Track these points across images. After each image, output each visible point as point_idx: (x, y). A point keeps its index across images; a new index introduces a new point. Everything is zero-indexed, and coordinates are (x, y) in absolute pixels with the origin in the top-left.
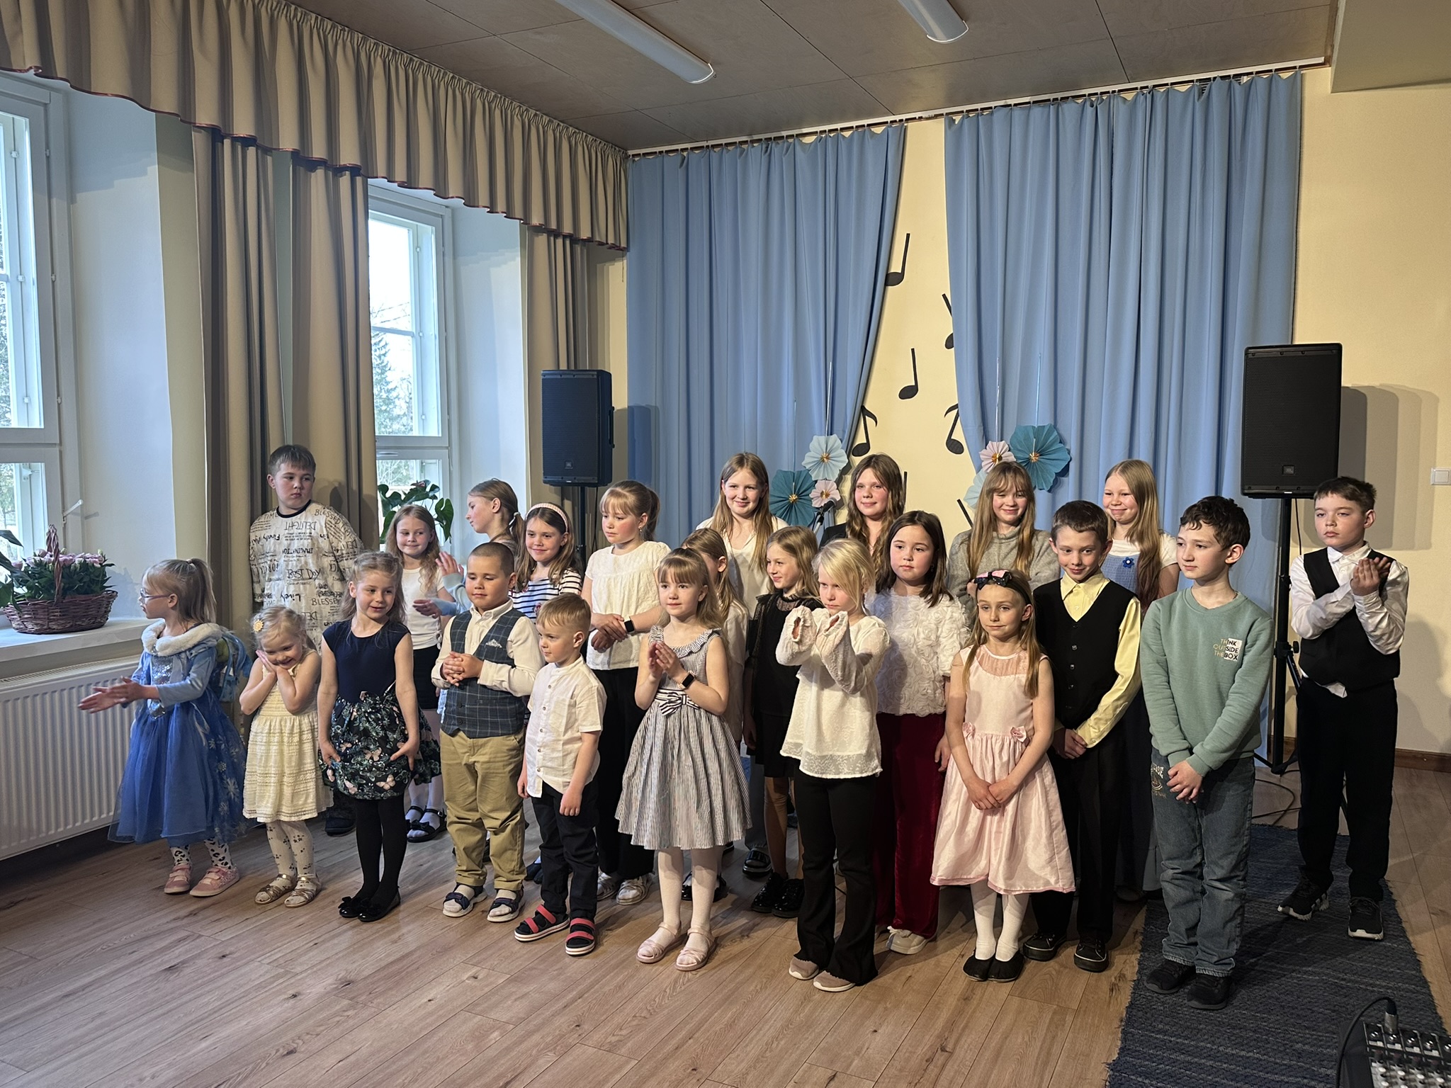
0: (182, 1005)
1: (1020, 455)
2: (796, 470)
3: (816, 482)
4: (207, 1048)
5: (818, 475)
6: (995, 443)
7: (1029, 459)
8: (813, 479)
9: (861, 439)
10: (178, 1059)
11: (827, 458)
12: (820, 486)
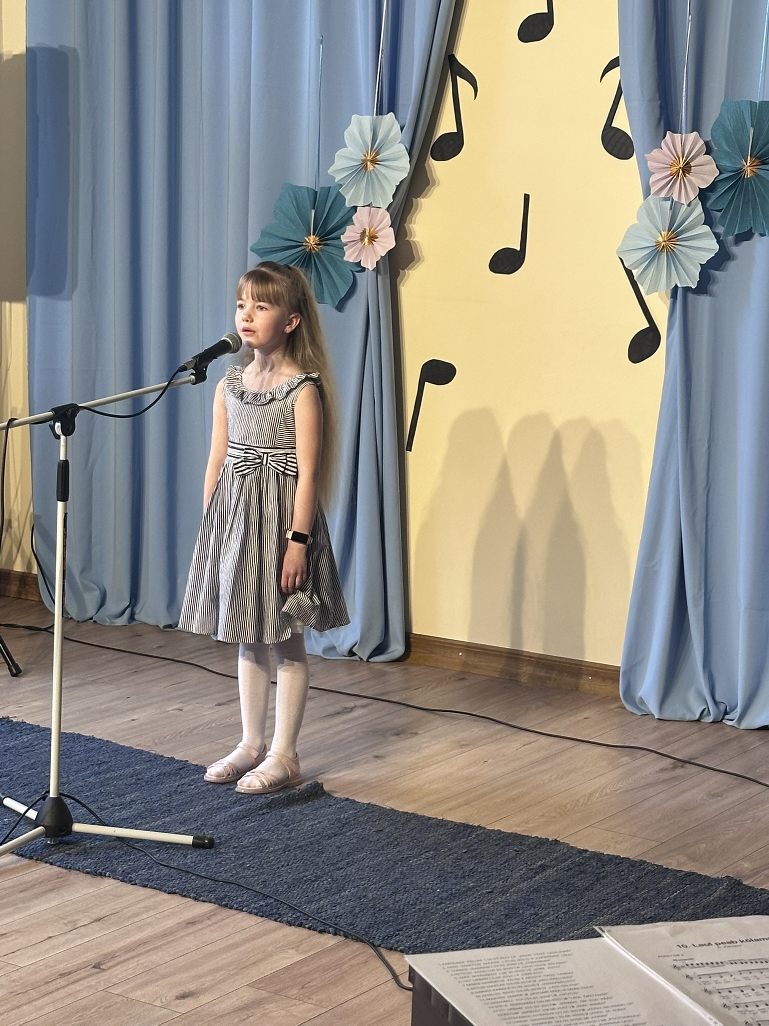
1: (725, 163)
2: (321, 186)
3: (355, 208)
5: (356, 197)
6: (677, 136)
7: (739, 172)
8: (348, 204)
9: (446, 125)
11: (374, 161)
12: (361, 219)
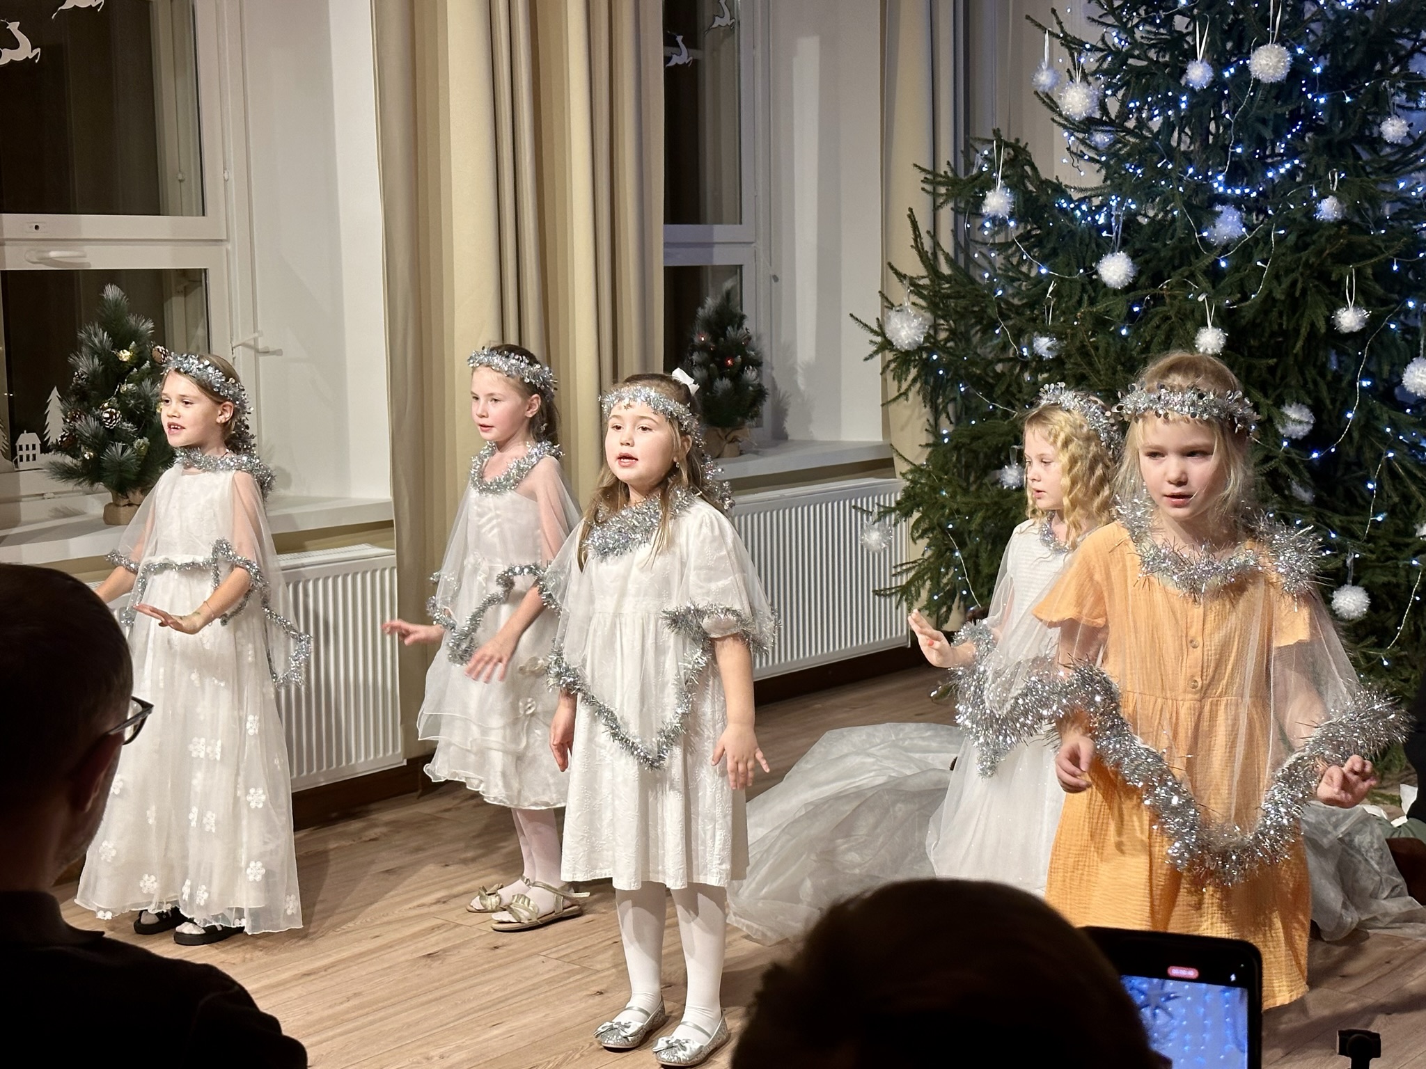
0: (455, 992)
4: (501, 1035)
10: (467, 1043)
